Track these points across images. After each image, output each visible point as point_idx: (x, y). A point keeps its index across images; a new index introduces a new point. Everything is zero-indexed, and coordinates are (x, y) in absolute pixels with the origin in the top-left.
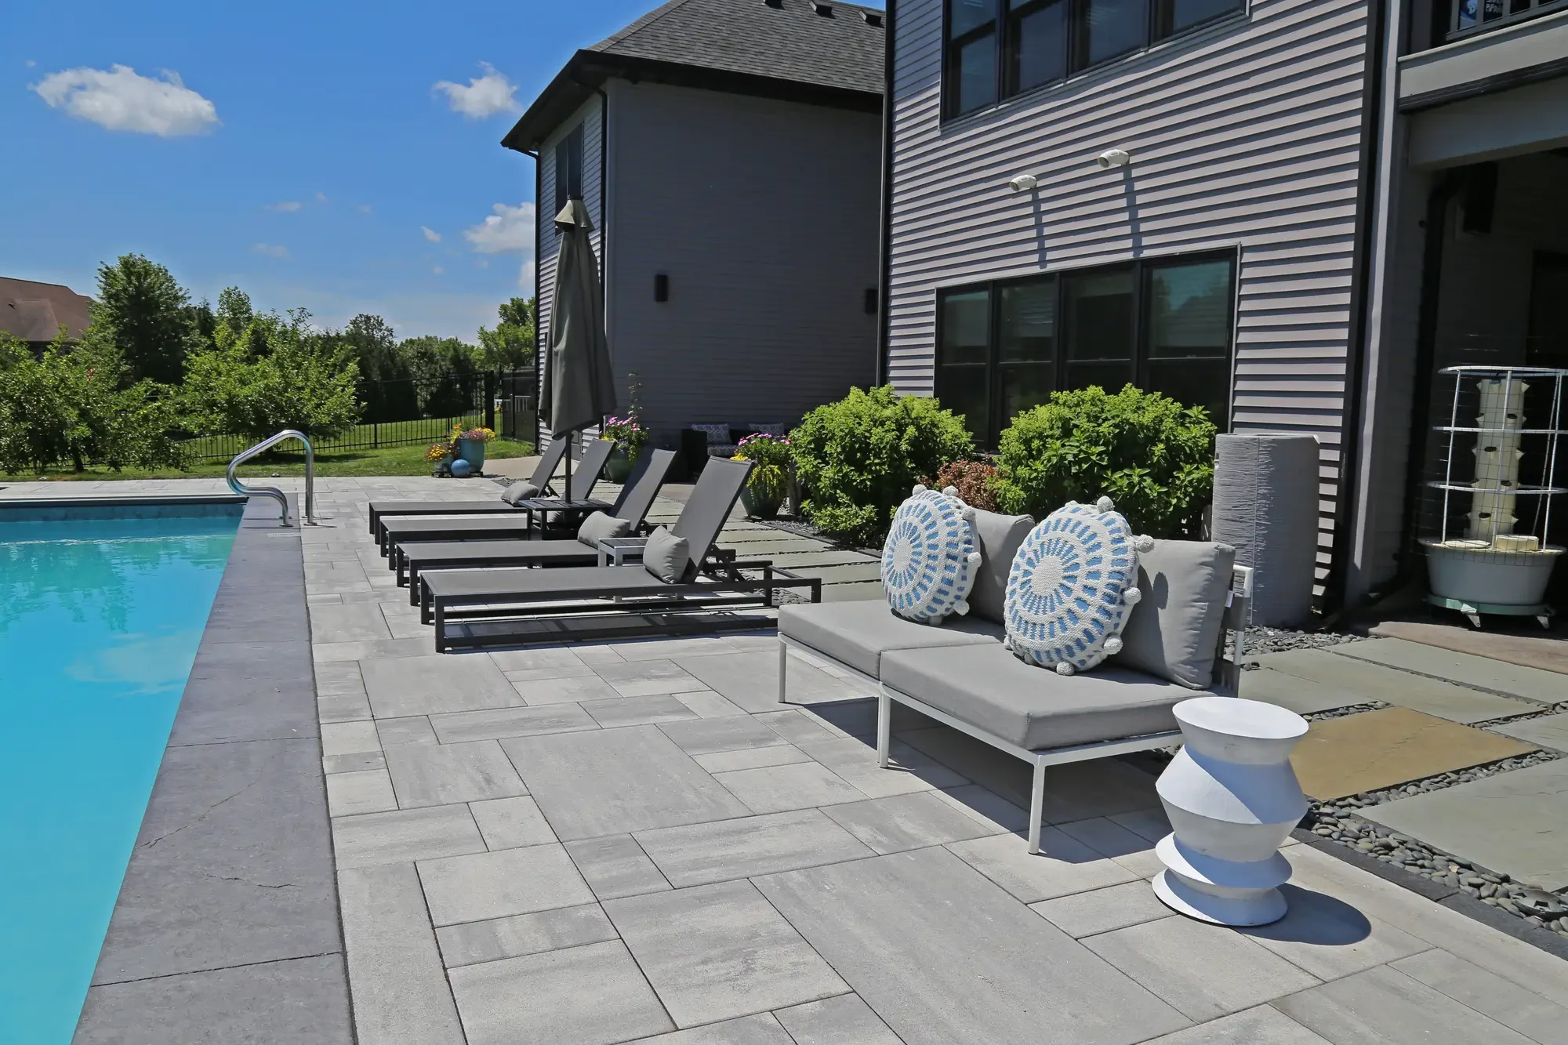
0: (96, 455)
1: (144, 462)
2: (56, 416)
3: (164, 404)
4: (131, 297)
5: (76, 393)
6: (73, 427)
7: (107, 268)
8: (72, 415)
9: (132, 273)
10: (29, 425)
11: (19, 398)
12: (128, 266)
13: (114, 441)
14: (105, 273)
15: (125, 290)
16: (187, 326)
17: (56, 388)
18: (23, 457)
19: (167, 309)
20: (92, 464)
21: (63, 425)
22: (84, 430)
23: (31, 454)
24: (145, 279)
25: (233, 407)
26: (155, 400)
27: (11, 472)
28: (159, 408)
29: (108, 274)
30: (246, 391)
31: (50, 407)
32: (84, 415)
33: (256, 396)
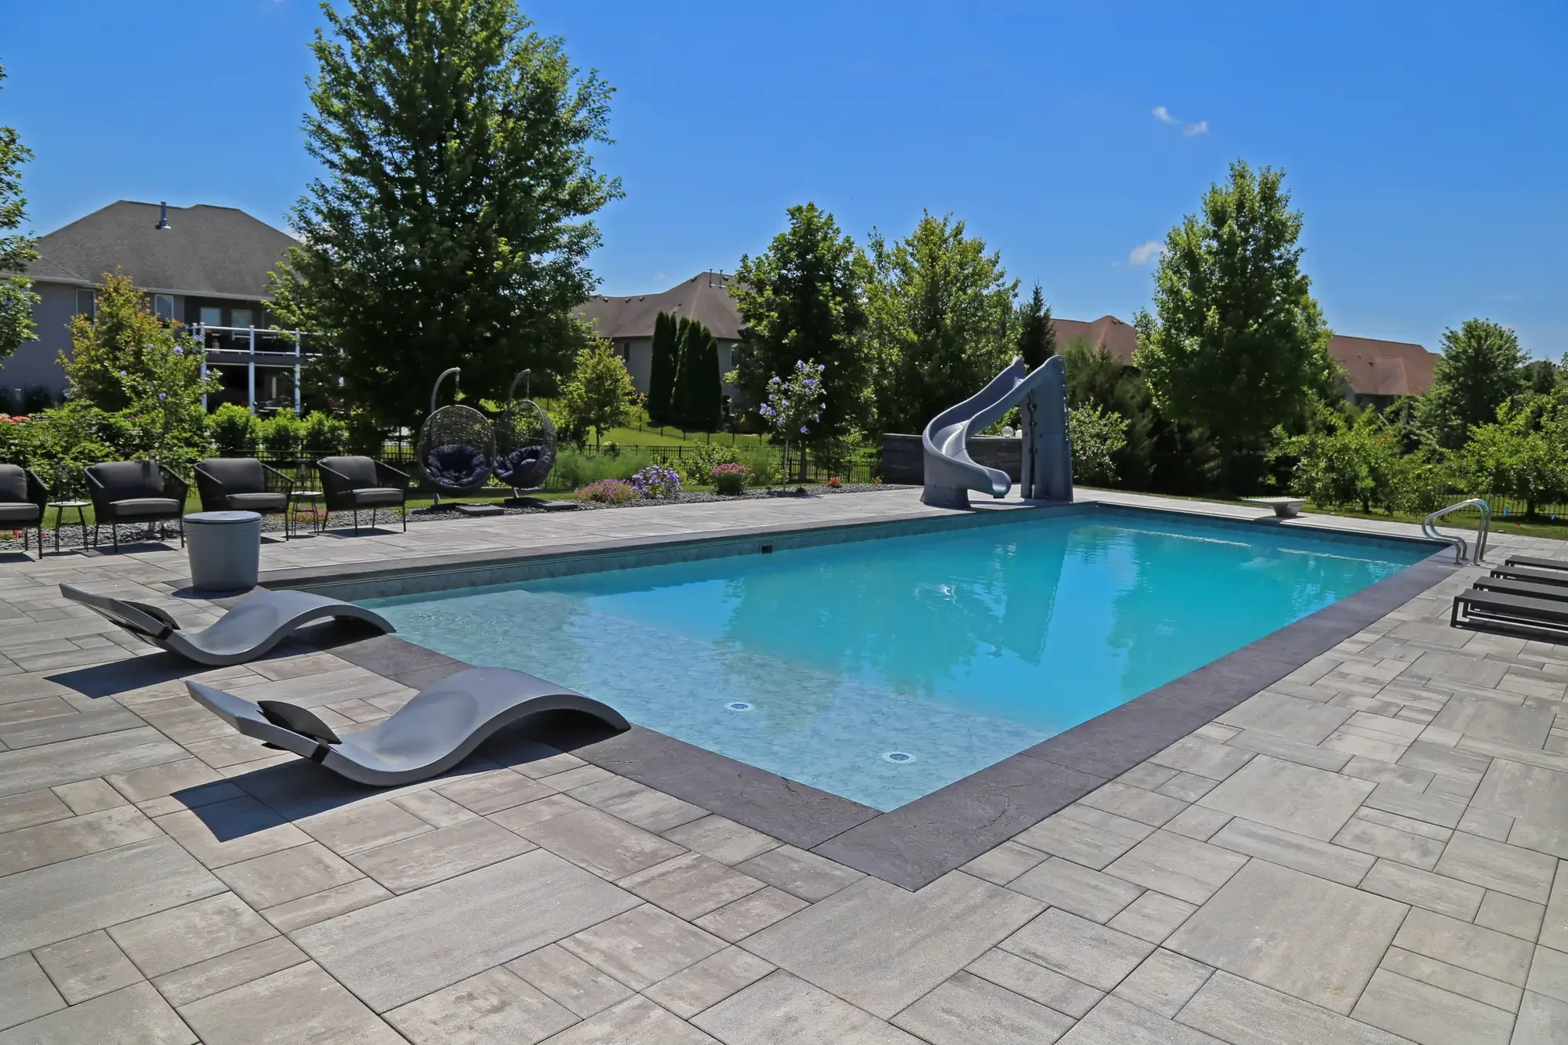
0: (1377, 502)
1: (1412, 510)
2: (1353, 470)
3: (1435, 467)
4: (1469, 358)
5: (1369, 455)
6: (1363, 479)
7: (1451, 332)
8: (1364, 471)
9: (1473, 336)
10: (1334, 475)
11: (1332, 456)
12: (1471, 330)
13: (1392, 492)
14: (1449, 337)
15: (1465, 352)
16: (1521, 386)
17: (1357, 451)
18: (1329, 498)
19: (1505, 369)
20: (1375, 507)
21: (1356, 477)
22: (1370, 483)
23: (1334, 496)
24: (1486, 340)
25: (1500, 474)
26: (1429, 463)
27: (1320, 507)
28: (1430, 470)
29: (1453, 338)
30: (1514, 460)
31: (1349, 462)
32: (1373, 471)
33: (1520, 466)
